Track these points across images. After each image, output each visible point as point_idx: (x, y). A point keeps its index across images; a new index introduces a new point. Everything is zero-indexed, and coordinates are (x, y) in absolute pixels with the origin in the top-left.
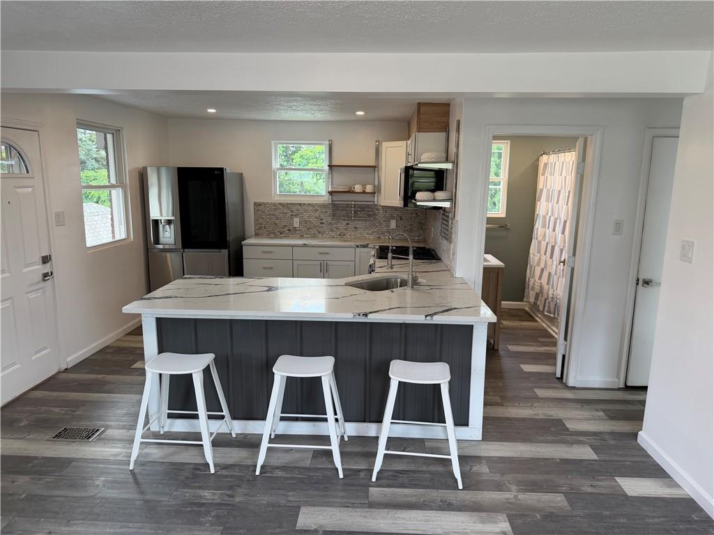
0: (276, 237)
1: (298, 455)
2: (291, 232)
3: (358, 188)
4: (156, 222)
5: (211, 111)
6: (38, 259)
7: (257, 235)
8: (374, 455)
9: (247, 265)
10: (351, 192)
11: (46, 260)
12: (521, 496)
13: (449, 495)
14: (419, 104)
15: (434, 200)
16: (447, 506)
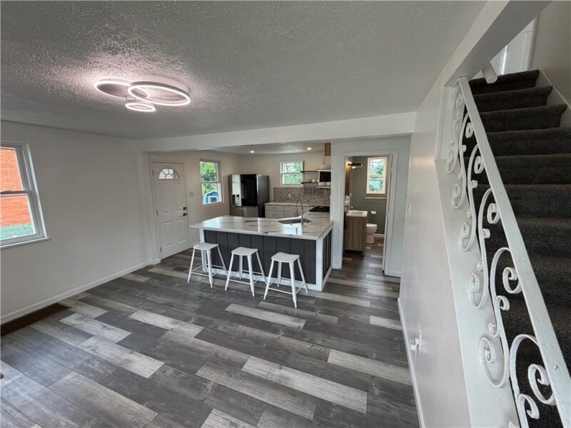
0: (281, 202)
1: (244, 286)
2: (288, 200)
3: (313, 181)
4: (234, 196)
5: (252, 152)
6: (182, 208)
7: (274, 201)
8: (265, 289)
9: (267, 213)
10: (311, 182)
11: (185, 209)
12: (320, 315)
13: (289, 309)
14: (326, 144)
15: (326, 186)
16: (286, 313)
